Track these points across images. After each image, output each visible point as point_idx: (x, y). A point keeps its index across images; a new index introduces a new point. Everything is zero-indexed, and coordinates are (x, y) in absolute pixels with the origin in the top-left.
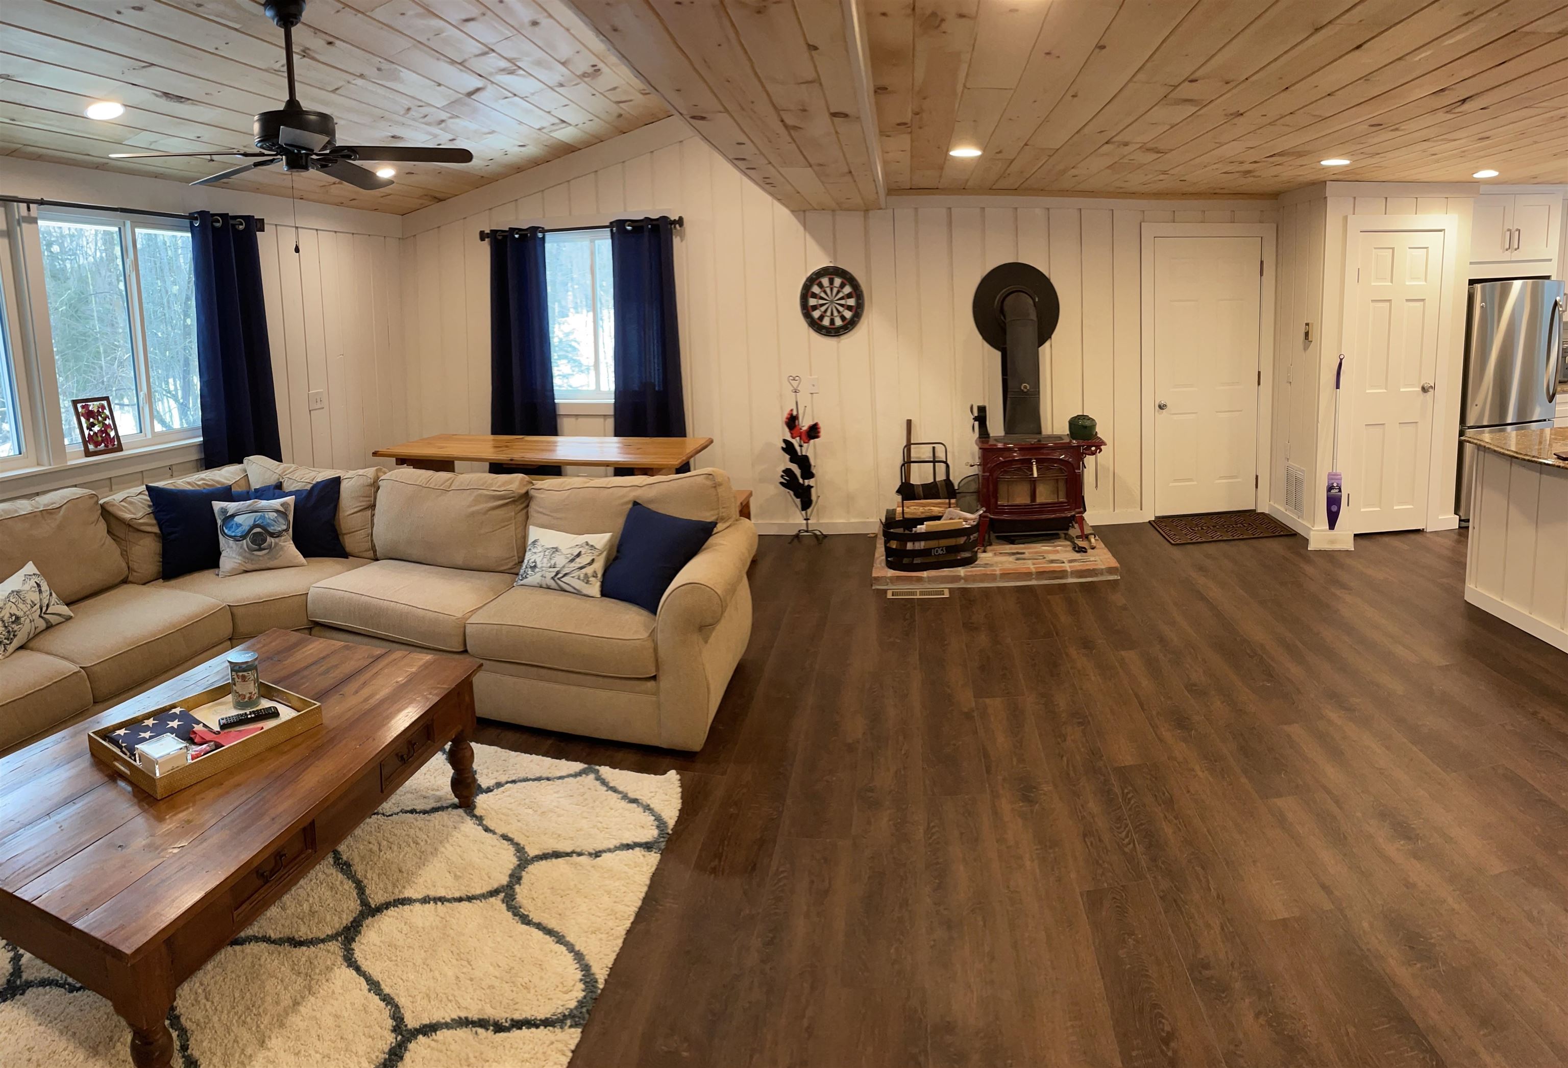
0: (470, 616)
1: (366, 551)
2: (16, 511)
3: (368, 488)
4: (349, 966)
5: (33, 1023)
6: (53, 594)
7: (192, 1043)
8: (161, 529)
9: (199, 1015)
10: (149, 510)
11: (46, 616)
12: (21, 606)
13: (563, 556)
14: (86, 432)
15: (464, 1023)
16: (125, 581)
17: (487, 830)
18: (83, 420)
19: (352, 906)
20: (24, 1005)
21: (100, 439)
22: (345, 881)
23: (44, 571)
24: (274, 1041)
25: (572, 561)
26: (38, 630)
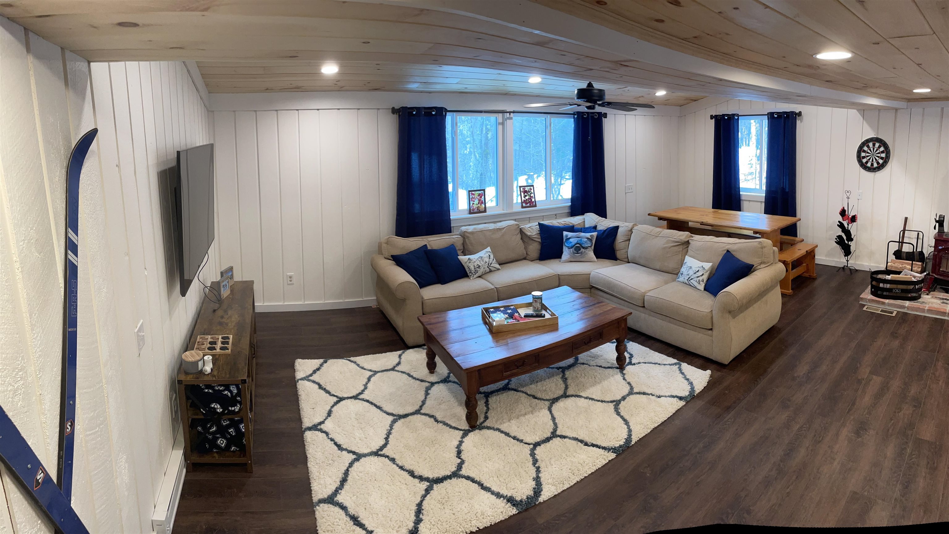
0: (648, 292)
1: (625, 258)
2: (489, 228)
3: (628, 232)
4: (549, 410)
5: (447, 391)
6: (495, 260)
7: (489, 412)
8: (541, 240)
9: (495, 406)
10: (539, 232)
11: (490, 267)
12: (481, 262)
13: (692, 271)
14: (523, 199)
15: (576, 439)
16: (525, 259)
17: (624, 379)
18: (522, 194)
19: (561, 392)
20: (447, 386)
21: (528, 202)
22: (562, 384)
23: (493, 251)
24: (513, 421)
25: (695, 273)
26: (486, 272)
